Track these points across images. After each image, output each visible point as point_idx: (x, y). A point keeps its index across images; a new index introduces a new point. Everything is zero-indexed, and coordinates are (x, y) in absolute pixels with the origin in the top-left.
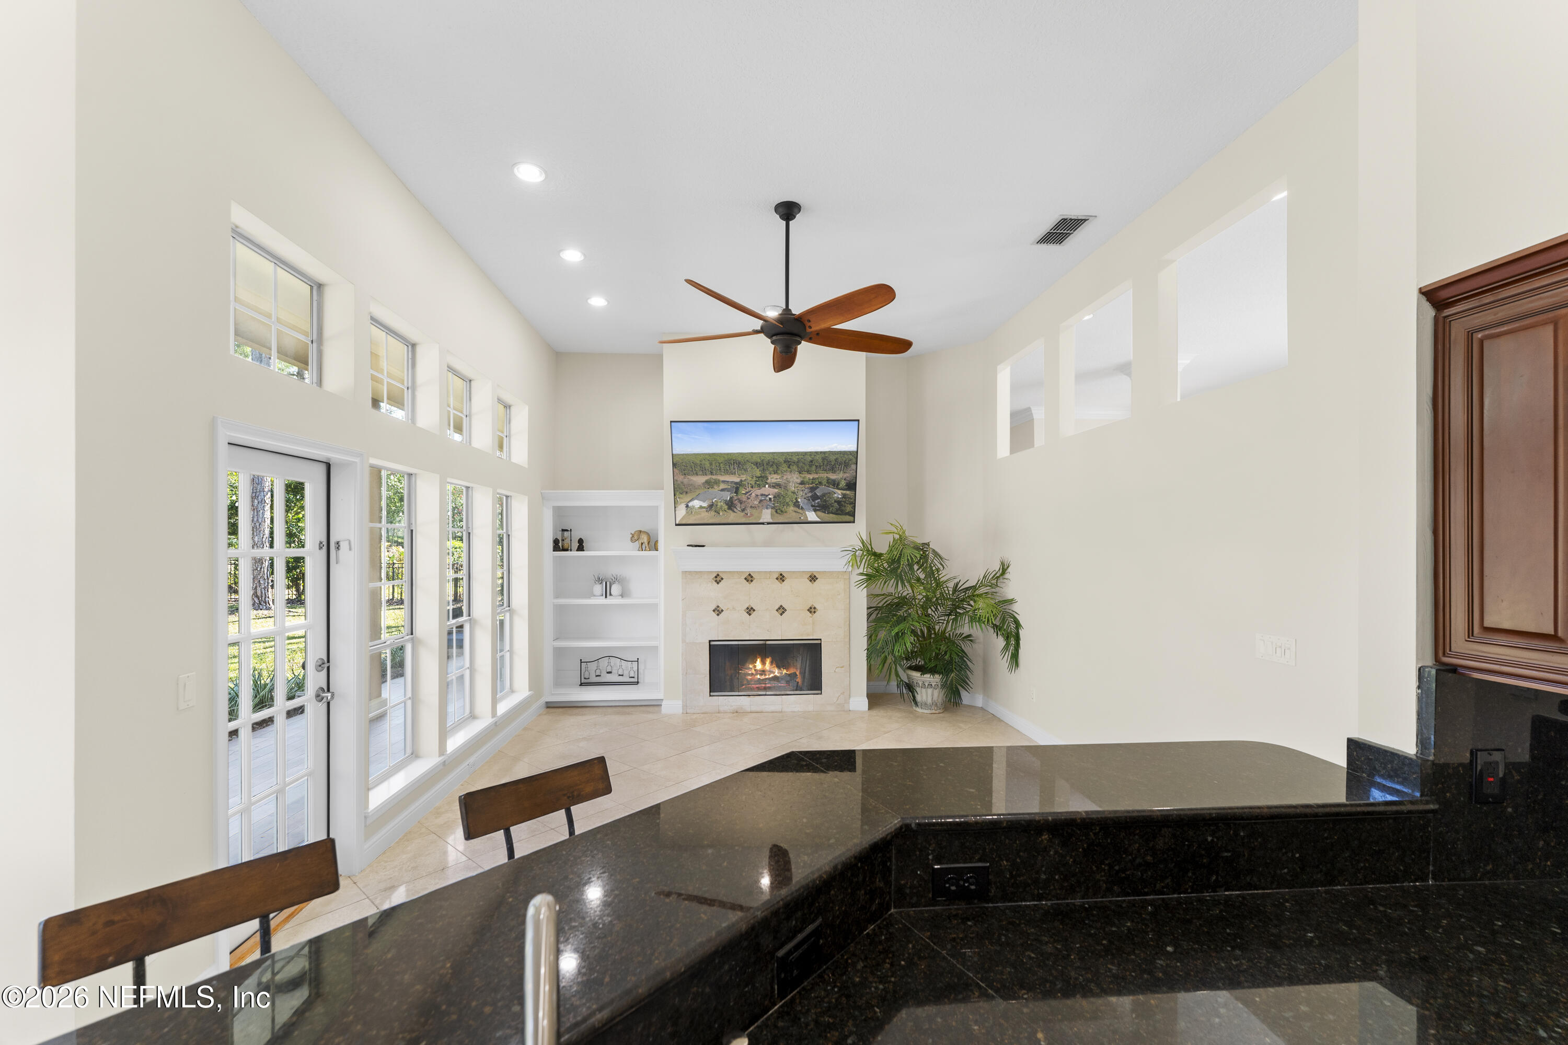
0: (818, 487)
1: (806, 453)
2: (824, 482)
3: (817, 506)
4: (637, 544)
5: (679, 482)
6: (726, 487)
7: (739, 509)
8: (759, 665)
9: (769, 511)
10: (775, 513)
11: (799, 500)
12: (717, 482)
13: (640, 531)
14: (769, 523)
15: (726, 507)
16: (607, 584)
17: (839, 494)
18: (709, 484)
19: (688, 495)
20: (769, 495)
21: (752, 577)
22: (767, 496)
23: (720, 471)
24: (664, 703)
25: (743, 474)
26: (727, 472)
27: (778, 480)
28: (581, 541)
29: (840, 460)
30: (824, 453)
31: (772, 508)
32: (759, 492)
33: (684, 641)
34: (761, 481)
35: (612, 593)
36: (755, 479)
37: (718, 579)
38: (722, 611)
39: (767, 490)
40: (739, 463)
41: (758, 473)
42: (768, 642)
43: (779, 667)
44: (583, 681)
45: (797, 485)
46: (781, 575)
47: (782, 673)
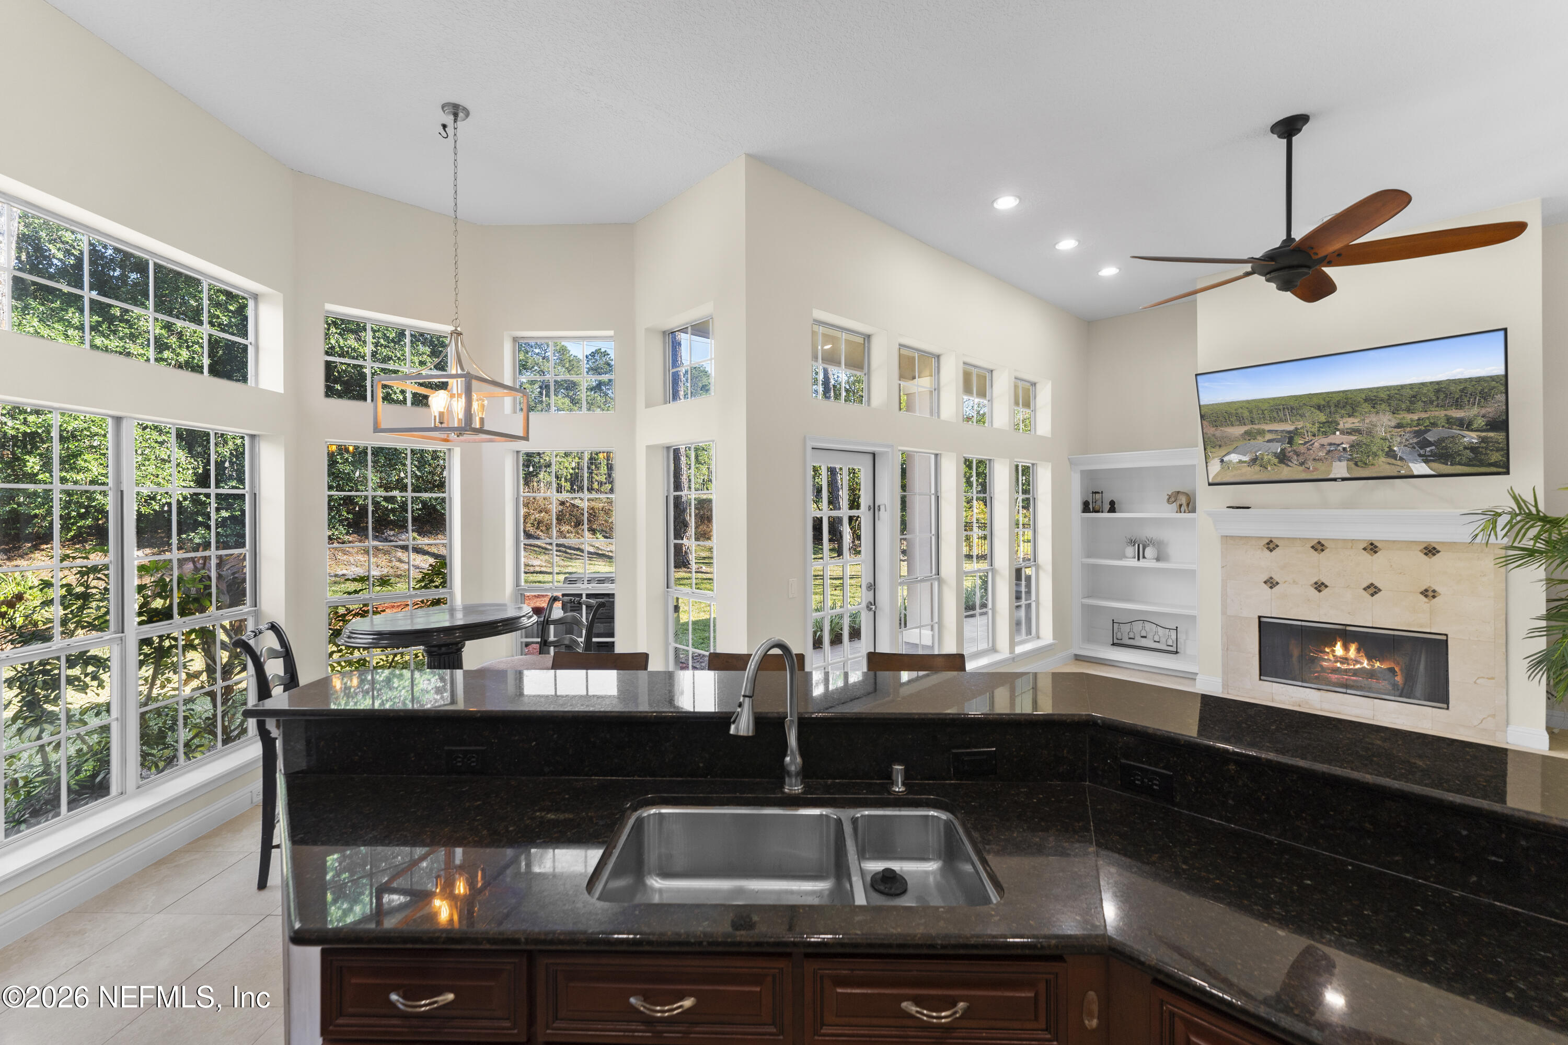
0: (1430, 430)
1: (1403, 387)
2: (1442, 422)
3: (1429, 456)
4: (1175, 506)
5: (1210, 435)
6: (1274, 437)
7: (1295, 462)
8: (1339, 650)
9: (1344, 463)
10: (1353, 466)
11: (1395, 449)
12: (1261, 433)
13: (1178, 492)
14: (1344, 479)
15: (1276, 461)
16: (1140, 547)
17: (1473, 438)
18: (1249, 435)
19: (1222, 449)
20: (1342, 443)
21: (1323, 545)
22: (1339, 445)
23: (1263, 419)
24: (1198, 677)
25: (1299, 421)
26: (1273, 420)
27: (1358, 425)
28: (1112, 503)
29: (1471, 389)
30: (1438, 383)
31: (1348, 460)
32: (1325, 441)
33: (1224, 613)
34: (1329, 427)
35: (1146, 555)
36: (1317, 425)
37: (1271, 546)
38: (1277, 583)
39: (1338, 437)
40: (1292, 408)
41: (1323, 418)
42: (1349, 628)
43: (1370, 658)
44: (1115, 641)
45: (1390, 429)
46: (1372, 544)
47: (1373, 666)
